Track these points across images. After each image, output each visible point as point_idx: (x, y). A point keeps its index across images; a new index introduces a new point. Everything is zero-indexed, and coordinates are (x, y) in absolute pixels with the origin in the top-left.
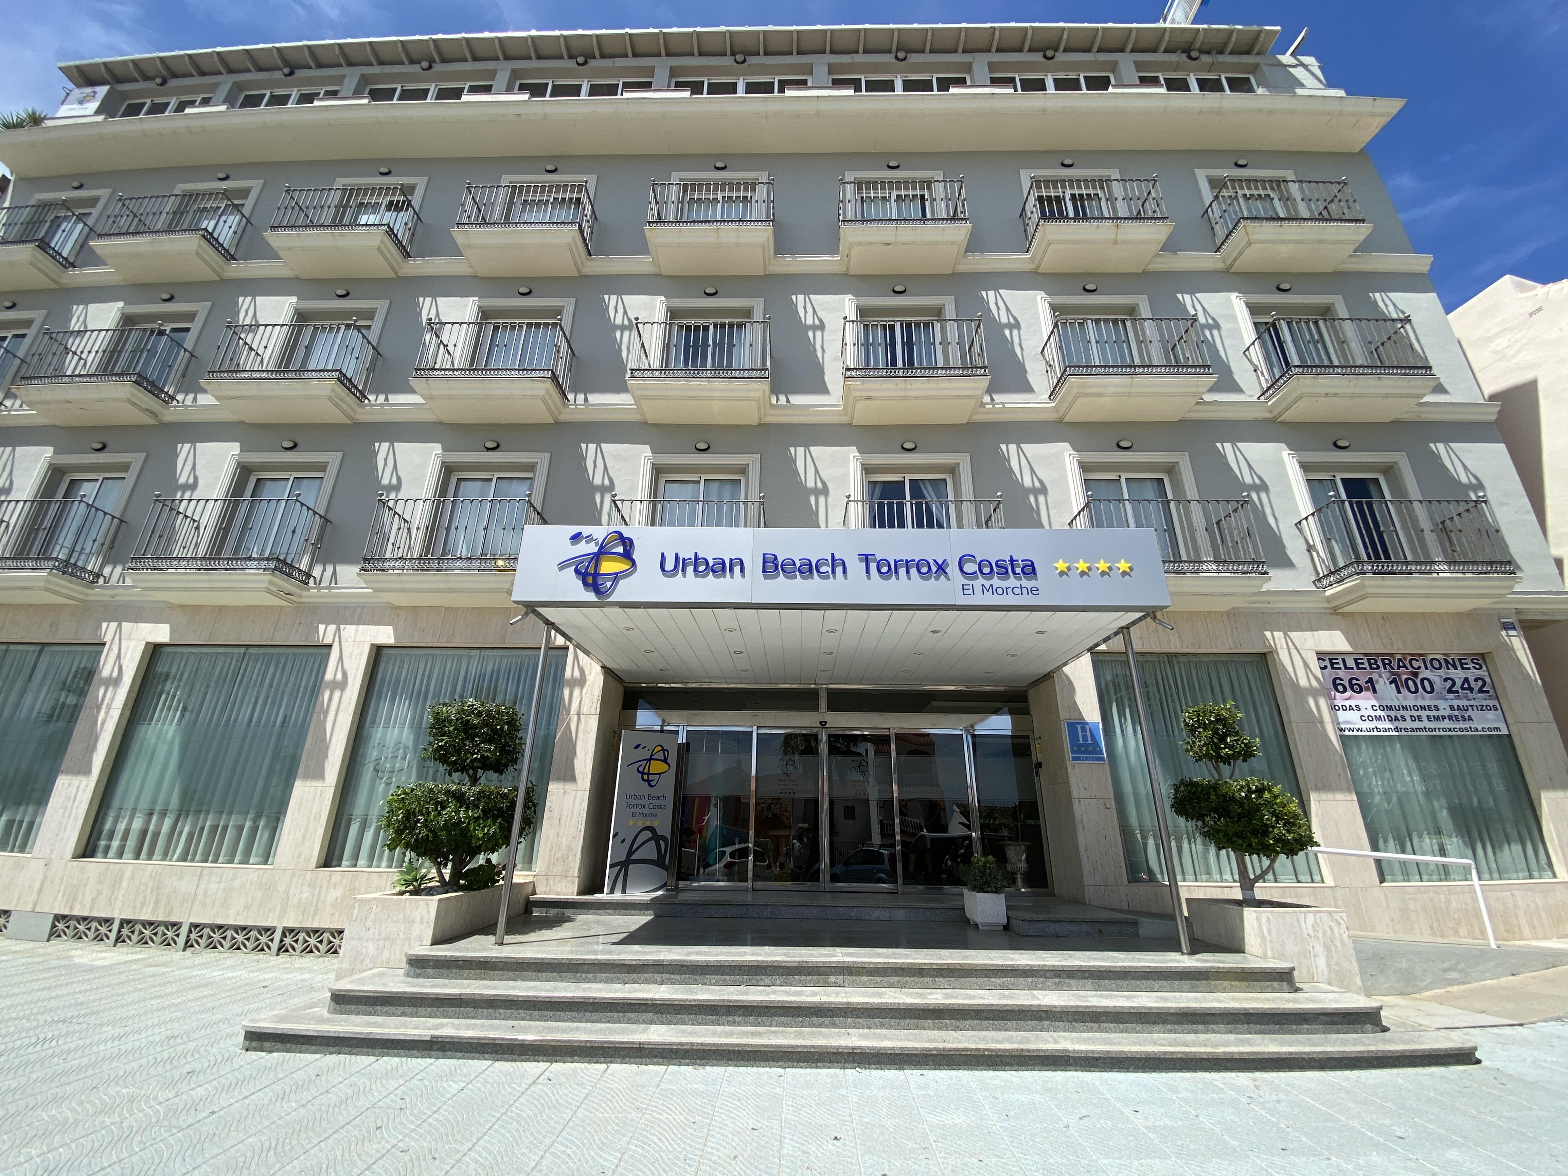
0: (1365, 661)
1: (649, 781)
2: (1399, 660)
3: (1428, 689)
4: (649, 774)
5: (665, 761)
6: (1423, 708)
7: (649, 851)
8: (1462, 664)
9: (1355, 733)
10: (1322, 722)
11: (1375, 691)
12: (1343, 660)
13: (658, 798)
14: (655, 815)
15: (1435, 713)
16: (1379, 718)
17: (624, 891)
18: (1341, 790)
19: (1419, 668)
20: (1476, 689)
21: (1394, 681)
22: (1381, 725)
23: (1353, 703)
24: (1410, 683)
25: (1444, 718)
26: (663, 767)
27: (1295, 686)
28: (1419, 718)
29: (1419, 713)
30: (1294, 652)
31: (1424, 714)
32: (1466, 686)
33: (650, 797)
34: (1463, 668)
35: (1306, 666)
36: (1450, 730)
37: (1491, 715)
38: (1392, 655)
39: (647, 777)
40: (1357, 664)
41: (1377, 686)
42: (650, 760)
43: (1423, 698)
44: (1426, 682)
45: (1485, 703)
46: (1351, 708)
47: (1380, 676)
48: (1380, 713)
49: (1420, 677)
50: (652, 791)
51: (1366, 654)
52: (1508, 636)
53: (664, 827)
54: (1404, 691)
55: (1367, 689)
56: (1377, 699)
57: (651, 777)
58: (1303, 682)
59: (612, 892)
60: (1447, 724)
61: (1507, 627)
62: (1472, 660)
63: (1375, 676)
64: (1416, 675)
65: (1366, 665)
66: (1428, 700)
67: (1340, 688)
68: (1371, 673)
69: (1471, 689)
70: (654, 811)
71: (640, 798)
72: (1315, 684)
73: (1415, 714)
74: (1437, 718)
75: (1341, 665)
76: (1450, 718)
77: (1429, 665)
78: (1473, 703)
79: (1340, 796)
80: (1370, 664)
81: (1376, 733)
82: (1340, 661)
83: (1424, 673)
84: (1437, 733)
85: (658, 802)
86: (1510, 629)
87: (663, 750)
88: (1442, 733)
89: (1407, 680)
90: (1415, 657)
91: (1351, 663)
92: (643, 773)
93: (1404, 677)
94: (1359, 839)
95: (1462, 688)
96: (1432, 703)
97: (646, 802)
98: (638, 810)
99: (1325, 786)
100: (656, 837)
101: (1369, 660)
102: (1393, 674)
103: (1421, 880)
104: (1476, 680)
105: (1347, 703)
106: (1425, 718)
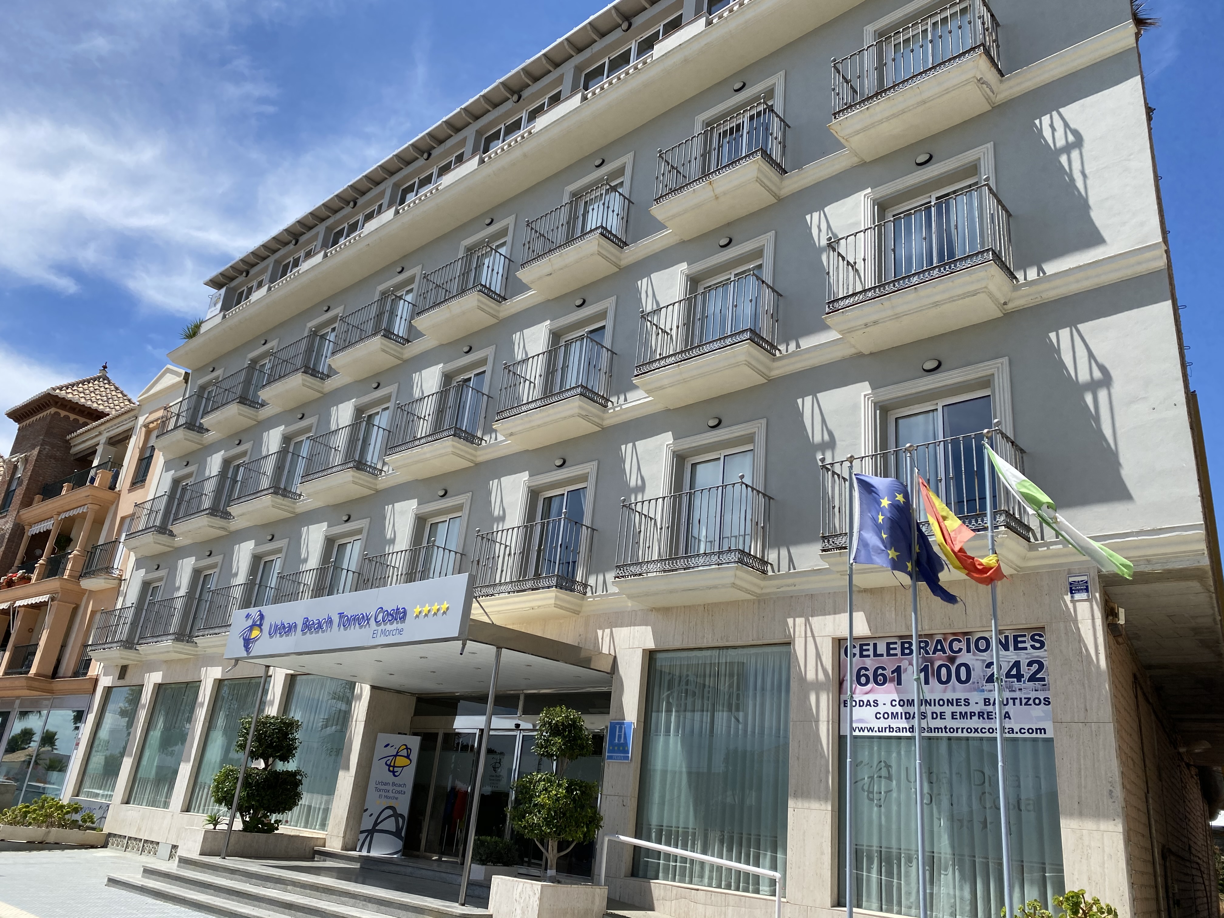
0: (898, 646)
1: (393, 772)
2: (939, 642)
3: (963, 677)
4: (394, 767)
5: (408, 757)
6: (950, 702)
7: (390, 825)
8: (1016, 642)
9: (866, 733)
10: (817, 721)
11: (899, 683)
12: (875, 645)
13: (400, 785)
14: (397, 798)
15: (963, 709)
16: (894, 716)
17: (369, 851)
18: (819, 798)
19: (960, 650)
20: (1027, 676)
21: (925, 670)
22: (895, 723)
23: (871, 697)
24: (944, 671)
25: (972, 714)
26: (406, 761)
27: (802, 679)
28: (942, 715)
29: (945, 708)
30: (810, 640)
31: (948, 710)
32: (1014, 672)
33: (394, 784)
34: (1016, 648)
35: (818, 656)
36: (976, 730)
37: (1038, 711)
38: (931, 636)
39: (392, 769)
40: (888, 649)
41: (904, 677)
42: (395, 756)
43: (954, 690)
44: (963, 669)
45: (1033, 695)
46: (868, 704)
47: (911, 664)
48: (899, 709)
49: (958, 662)
50: (396, 780)
51: (901, 637)
52: (1073, 601)
53: (404, 808)
54: (933, 681)
55: (892, 680)
56: (898, 692)
57: (396, 769)
58: (810, 676)
59: (360, 851)
60: (975, 723)
61: (1073, 589)
62: (1033, 639)
63: (904, 664)
64: (952, 660)
65: (898, 651)
67: (863, 680)
68: (901, 660)
69: (1019, 677)
70: (396, 795)
71: (386, 784)
72: (821, 676)
73: (938, 709)
74: (963, 716)
75: (871, 653)
76: (981, 715)
77: (973, 646)
78: (1017, 694)
79: (815, 805)
80: (903, 649)
81: (888, 734)
82: (871, 647)
83: (964, 658)
84: (960, 734)
85: (400, 789)
86: (1079, 591)
87: (407, 748)
88: (965, 734)
89: (940, 667)
90: (957, 636)
91: (882, 648)
92: (389, 766)
93: (937, 664)
94: (822, 853)
95: (1008, 675)
96: (962, 696)
97: (390, 788)
98: (383, 794)
99: (805, 794)
100: (396, 815)
101: (903, 644)
102: (925, 660)
104: (1030, 664)
105: (865, 698)
106: (948, 715)
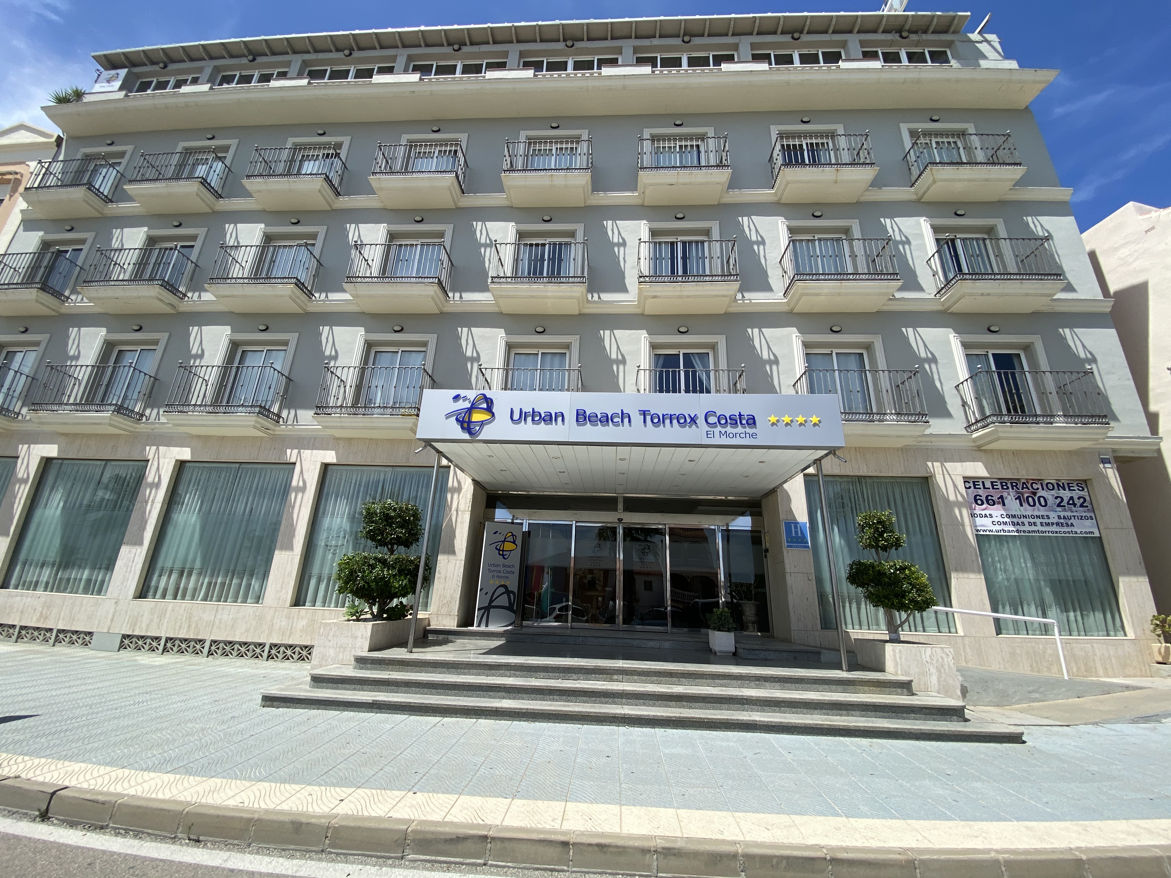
0: (999, 484)
1: (503, 555)
2: (1024, 483)
3: (1043, 503)
4: (503, 551)
5: (514, 542)
6: (1038, 517)
7: (503, 601)
8: (1069, 487)
9: (988, 533)
10: (963, 525)
11: (1004, 505)
12: (983, 483)
13: (509, 566)
14: (507, 578)
15: (1047, 521)
16: (1005, 523)
17: (487, 626)
18: (973, 572)
19: (1038, 489)
20: (1078, 505)
21: (1018, 498)
22: (1006, 528)
23: (987, 512)
24: (1030, 499)
25: (1053, 524)
26: (513, 546)
27: (947, 500)
28: (1035, 524)
29: (1035, 520)
30: (947, 477)
31: (1038, 521)
32: (1071, 502)
33: (504, 566)
34: (1070, 490)
35: (955, 486)
36: (1056, 532)
37: (1088, 523)
38: (1018, 479)
39: (502, 553)
40: (993, 486)
41: (1006, 501)
42: (504, 541)
43: (1039, 510)
44: (1042, 499)
45: (1084, 514)
46: (986, 516)
47: (1009, 494)
48: (1006, 520)
49: (1038, 495)
50: (506, 562)
51: (999, 479)
52: (1104, 468)
53: (514, 586)
54: (1025, 505)
55: (999, 503)
56: (1005, 510)
57: (505, 553)
58: (952, 498)
59: (479, 626)
60: (1054, 528)
61: (1104, 461)
62: (1077, 485)
63: (1005, 494)
64: (1035, 494)
65: (999, 486)
66: (1042, 512)
67: (979, 502)
68: (1002, 492)
69: (1074, 505)
70: (507, 575)
71: (497, 566)
72: (960, 499)
73: (1032, 521)
74: (1048, 524)
75: (981, 486)
76: (1057, 524)
77: (1045, 487)
78: (1075, 514)
79: (972, 576)
80: (1002, 486)
81: (1002, 533)
82: (981, 483)
83: (1041, 493)
84: (1047, 534)
85: (509, 569)
86: (1107, 463)
87: (513, 535)
88: (1051, 534)
89: (1028, 497)
90: (1035, 481)
91: (988, 484)
92: (499, 550)
93: (1026, 495)
94: (984, 604)
95: (1068, 503)
96: (1045, 514)
97: (501, 569)
98: (496, 574)
99: (962, 569)
100: (508, 592)
101: (1001, 483)
102: (1018, 493)
103: (1028, 634)
104: (1079, 498)
105: (983, 513)
106: (1038, 524)
